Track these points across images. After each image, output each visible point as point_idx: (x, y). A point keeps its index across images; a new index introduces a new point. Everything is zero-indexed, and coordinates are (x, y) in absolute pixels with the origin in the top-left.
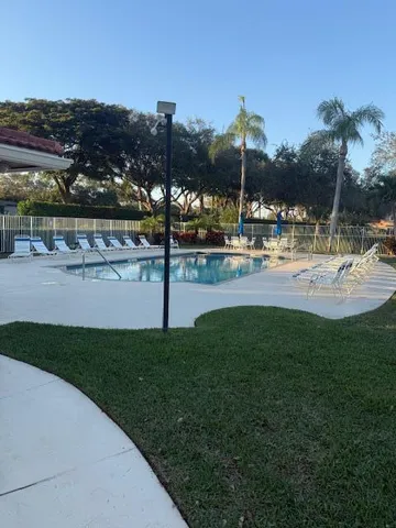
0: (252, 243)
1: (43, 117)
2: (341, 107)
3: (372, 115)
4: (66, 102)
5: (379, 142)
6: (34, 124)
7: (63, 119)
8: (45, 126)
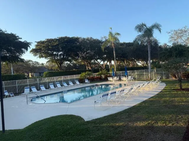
0: (118, 79)
1: (49, 44)
2: (145, 25)
3: (157, 26)
4: (57, 38)
5: (170, 34)
6: (46, 47)
7: (55, 44)
8: (50, 47)
